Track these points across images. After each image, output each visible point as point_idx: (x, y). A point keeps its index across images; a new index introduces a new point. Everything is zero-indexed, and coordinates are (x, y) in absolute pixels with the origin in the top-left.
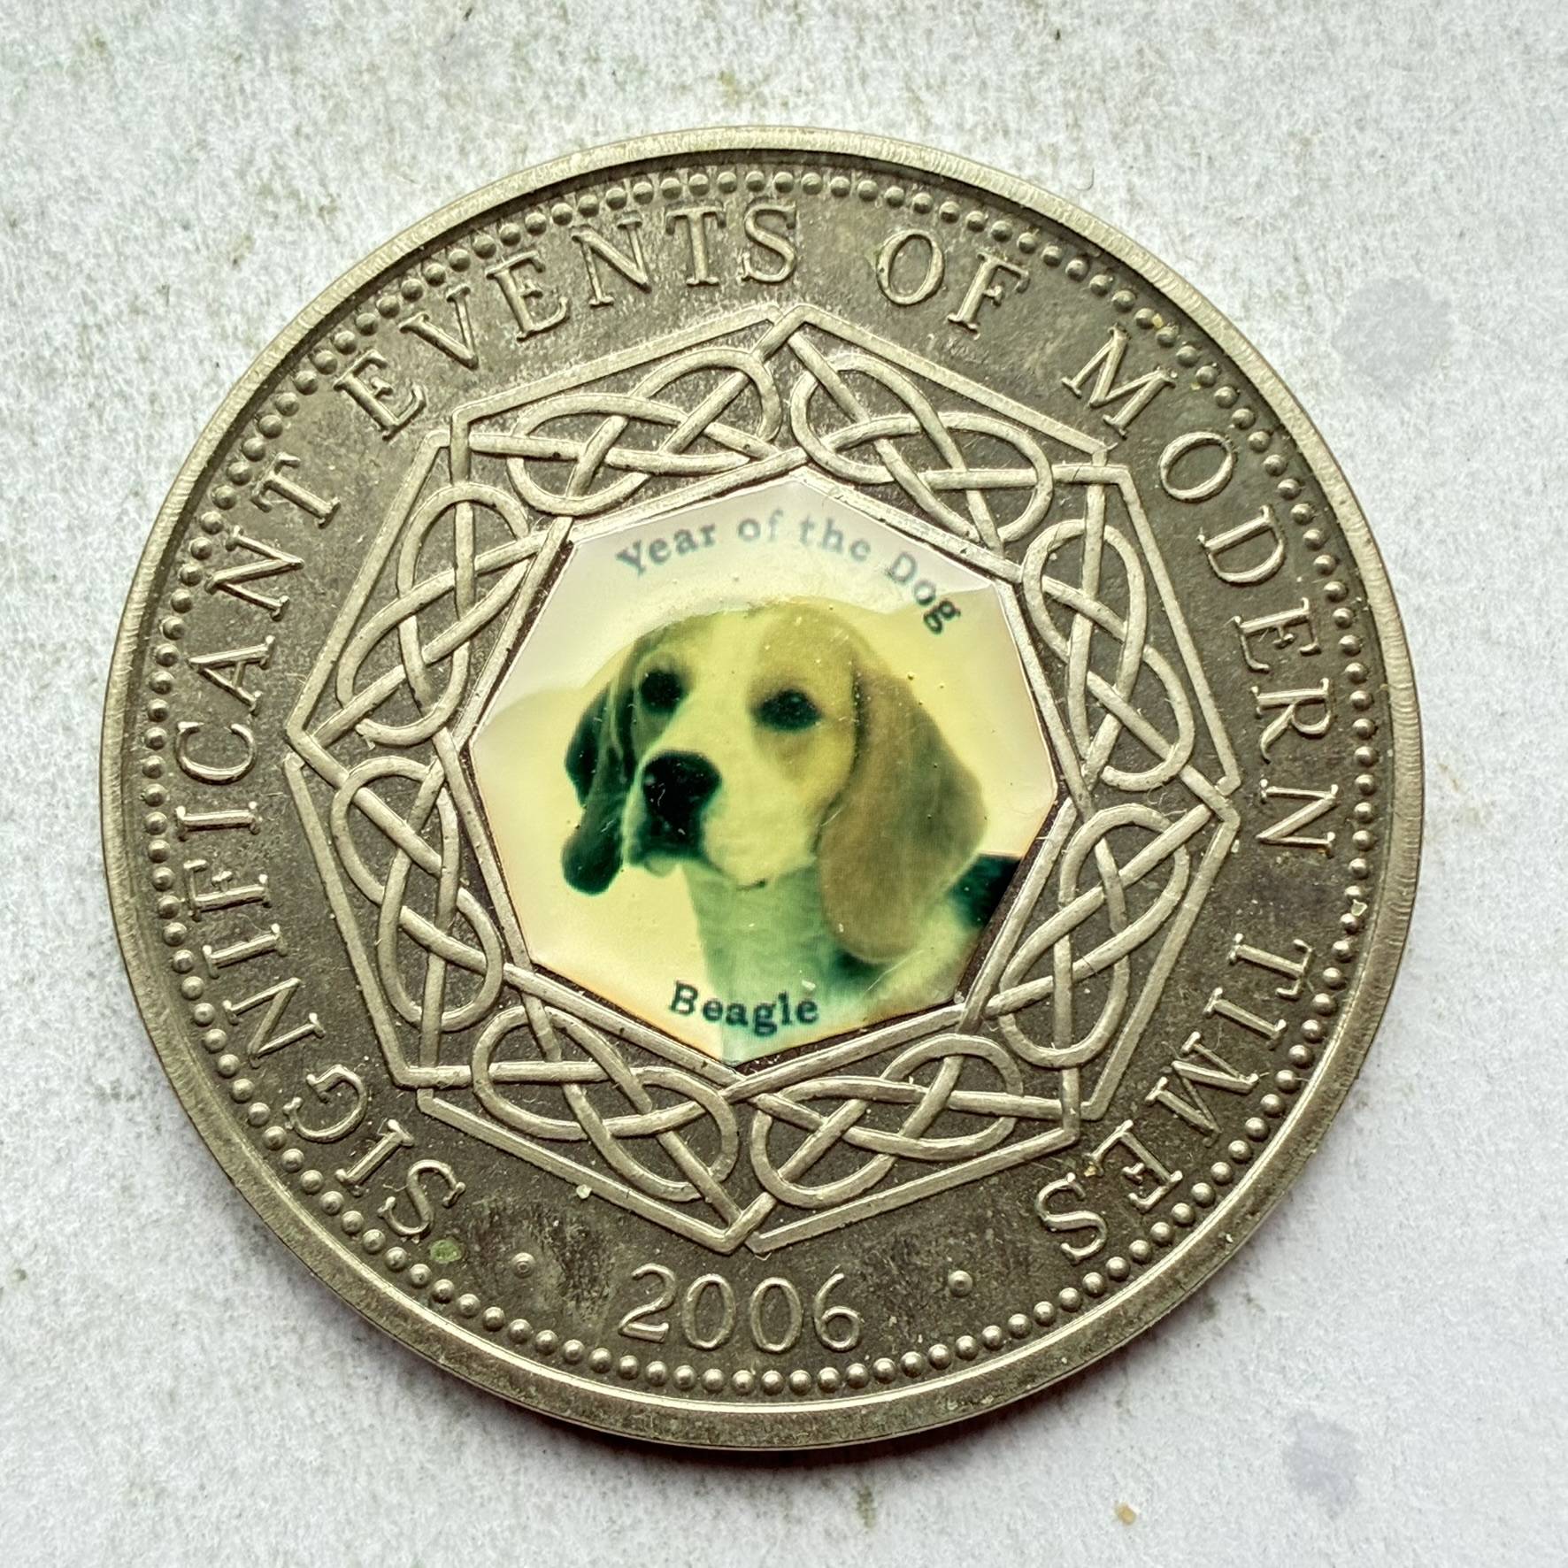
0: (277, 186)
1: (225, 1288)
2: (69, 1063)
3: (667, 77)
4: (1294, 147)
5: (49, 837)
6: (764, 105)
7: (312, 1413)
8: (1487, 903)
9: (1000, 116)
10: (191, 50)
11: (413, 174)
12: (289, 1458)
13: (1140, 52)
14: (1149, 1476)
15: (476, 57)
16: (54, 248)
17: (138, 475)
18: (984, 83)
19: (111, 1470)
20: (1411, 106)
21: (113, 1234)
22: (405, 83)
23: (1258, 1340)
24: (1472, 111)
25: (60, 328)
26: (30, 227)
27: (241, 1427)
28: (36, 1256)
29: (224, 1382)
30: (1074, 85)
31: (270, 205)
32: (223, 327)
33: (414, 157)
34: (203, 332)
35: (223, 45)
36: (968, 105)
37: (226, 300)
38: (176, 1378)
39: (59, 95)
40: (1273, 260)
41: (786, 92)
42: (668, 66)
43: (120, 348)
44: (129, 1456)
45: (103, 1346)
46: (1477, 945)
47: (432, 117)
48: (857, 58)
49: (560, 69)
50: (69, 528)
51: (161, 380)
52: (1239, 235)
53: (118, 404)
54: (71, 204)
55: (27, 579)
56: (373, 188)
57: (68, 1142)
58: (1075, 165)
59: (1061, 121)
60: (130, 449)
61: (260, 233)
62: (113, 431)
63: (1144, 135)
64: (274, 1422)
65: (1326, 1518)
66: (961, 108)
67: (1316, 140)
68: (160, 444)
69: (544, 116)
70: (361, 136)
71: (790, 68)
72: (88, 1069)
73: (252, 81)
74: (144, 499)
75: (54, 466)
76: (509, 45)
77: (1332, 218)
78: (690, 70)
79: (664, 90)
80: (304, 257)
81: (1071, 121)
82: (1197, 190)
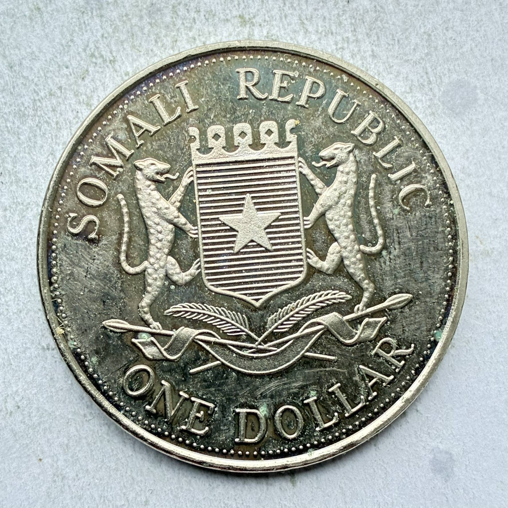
0: (96, 54)
1: (84, 410)
2: (33, 338)
3: (222, 16)
4: (426, 36)
5: (25, 265)
6: (254, 25)
7: (113, 451)
8: (492, 281)
9: (330, 28)
10: (68, 10)
11: (140, 49)
12: (105, 466)
13: (375, 7)
14: (386, 469)
15: (160, 11)
16: (24, 74)
17: (53, 148)
18: (325, 18)
19: (47, 470)
20: (463, 23)
21: (48, 394)
22: (137, 20)
23: (421, 424)
24: (483, 24)
25: (27, 101)
26: (17, 68)
27: (90, 455)
28: (22, 402)
29: (84, 441)
30: (354, 18)
31: (94, 60)
32: (79, 100)
33: (140, 44)
34: (73, 102)
35: (78, 8)
36: (319, 25)
37: (80, 91)
38: (68, 440)
39: (26, 25)
40: (420, 73)
41: (260, 21)
42: (222, 13)
43: (46, 107)
44: (53, 466)
45: (45, 430)
46: (489, 294)
47: (146, 31)
48: (284, 10)
49: (187, 15)
50: (31, 165)
51: (60, 117)
52: (408, 65)
53: (46, 125)
54: (30, 60)
55: (17, 182)
56: (127, 54)
57: (33, 364)
58: (354, 44)
59: (350, 30)
60: (50, 140)
61: (91, 69)
62: (44, 134)
63: (377, 34)
64: (100, 454)
65: (444, 482)
66: (317, 25)
67: (432, 34)
68: (59, 138)
69: (182, 30)
70: (123, 37)
71: (262, 13)
72: (39, 340)
73: (88, 20)
74: (55, 156)
75: (25, 145)
76: (170, 7)
77: (438, 60)
78: (230, 15)
79: (221, 21)
80: (105, 77)
81: (353, 29)
82: (394, 51)
